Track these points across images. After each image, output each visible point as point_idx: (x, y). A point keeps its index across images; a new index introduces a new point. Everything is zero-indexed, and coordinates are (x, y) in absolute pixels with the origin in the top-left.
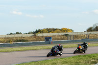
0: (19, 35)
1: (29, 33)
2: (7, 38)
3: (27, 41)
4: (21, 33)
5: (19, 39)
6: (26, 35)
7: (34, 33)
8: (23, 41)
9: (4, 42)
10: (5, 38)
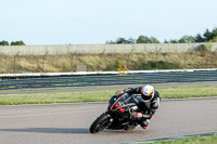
0: (150, 47)
1: (182, 41)
2: (109, 55)
3: (177, 66)
4: (154, 41)
5: (148, 59)
6: (171, 48)
7: (199, 39)
8: (162, 65)
9: (98, 68)
10: (101, 55)
